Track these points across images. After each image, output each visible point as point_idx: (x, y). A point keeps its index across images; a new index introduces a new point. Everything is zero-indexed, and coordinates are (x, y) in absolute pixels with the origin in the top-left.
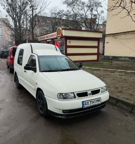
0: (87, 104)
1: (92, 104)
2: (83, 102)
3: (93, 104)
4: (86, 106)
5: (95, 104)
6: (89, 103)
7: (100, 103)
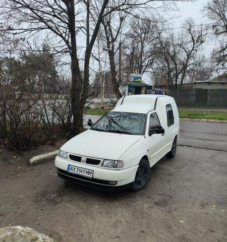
0: (73, 169)
1: (78, 173)
2: (69, 165)
3: (81, 173)
4: (71, 171)
5: (83, 174)
6: (76, 170)
7: (90, 176)
